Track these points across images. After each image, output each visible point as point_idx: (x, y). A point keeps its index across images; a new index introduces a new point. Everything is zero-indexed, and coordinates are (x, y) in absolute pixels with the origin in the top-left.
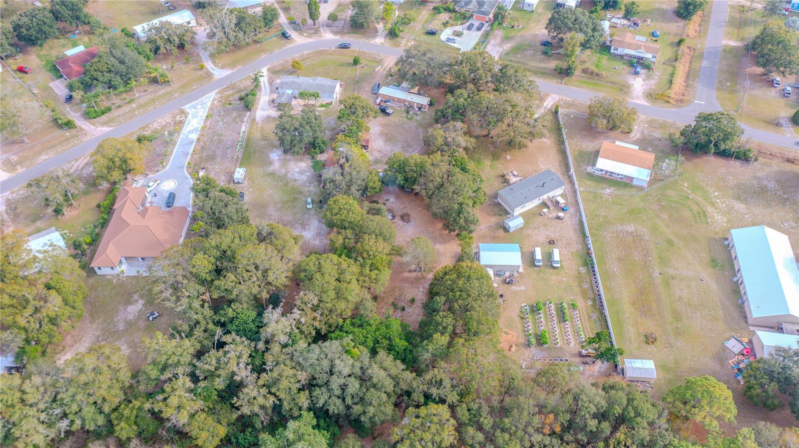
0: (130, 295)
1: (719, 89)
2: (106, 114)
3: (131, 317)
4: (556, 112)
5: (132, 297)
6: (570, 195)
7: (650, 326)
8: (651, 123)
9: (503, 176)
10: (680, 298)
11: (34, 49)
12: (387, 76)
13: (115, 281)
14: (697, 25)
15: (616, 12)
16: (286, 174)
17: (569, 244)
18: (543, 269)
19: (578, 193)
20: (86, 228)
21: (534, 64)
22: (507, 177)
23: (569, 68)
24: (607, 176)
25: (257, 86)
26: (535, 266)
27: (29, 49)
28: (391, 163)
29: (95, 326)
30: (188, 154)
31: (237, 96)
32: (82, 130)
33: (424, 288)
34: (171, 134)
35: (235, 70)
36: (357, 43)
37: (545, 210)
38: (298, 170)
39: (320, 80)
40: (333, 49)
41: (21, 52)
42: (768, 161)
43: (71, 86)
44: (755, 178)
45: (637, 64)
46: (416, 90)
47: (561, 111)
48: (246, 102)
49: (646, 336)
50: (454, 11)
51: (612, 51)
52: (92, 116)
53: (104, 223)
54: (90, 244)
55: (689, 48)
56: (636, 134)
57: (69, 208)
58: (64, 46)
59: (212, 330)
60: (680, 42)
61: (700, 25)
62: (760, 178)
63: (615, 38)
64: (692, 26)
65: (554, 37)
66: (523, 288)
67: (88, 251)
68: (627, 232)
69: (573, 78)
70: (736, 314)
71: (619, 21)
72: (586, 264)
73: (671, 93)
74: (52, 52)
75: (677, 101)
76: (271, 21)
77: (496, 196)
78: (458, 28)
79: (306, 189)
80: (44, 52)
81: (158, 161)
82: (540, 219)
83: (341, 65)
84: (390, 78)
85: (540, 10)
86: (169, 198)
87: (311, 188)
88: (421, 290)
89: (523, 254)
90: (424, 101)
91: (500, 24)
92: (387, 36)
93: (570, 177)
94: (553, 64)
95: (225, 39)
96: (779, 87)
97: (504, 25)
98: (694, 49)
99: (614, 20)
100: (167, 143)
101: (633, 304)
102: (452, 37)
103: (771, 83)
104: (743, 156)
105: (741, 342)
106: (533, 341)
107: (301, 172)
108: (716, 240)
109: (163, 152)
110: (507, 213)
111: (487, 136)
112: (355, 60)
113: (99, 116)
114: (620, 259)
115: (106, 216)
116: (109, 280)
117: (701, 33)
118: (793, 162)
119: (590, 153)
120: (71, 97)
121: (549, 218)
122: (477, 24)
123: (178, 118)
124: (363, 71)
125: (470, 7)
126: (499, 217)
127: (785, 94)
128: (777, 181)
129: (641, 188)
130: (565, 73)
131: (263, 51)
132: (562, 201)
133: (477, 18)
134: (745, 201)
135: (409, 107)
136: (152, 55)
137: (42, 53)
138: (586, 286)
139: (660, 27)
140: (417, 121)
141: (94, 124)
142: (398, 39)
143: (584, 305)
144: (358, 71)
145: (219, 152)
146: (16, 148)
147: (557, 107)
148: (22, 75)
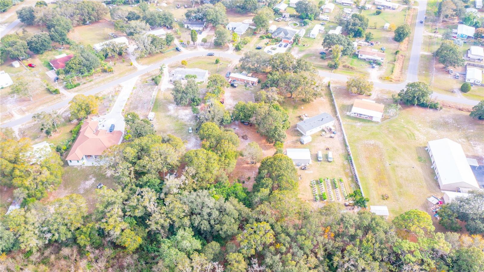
0: (88, 175)
1: (419, 75)
2: (77, 87)
3: (88, 187)
4: (329, 86)
5: (89, 177)
6: (337, 126)
7: (385, 191)
8: (382, 91)
9: (300, 117)
10: (401, 177)
11: (38, 56)
12: (234, 69)
13: (79, 169)
14: (406, 45)
15: (361, 39)
16: (177, 116)
17: (338, 150)
18: (323, 162)
19: (342, 125)
20: (63, 143)
21: (317, 63)
22: (302, 117)
23: (336, 64)
24: (358, 117)
25: (162, 73)
26: (319, 161)
27: (35, 56)
28: (236, 107)
29: (66, 191)
30: (122, 106)
31: (151, 78)
32: (63, 94)
33: (255, 172)
34: (113, 96)
35: (150, 66)
36: (218, 53)
37: (324, 133)
38: (184, 114)
39: (197, 70)
40: (204, 56)
41: (30, 57)
42: (449, 109)
43: (58, 72)
44: (441, 117)
45: (373, 63)
46: (250, 75)
47: (331, 85)
48: (155, 81)
49: (383, 196)
50: (271, 38)
51: (359, 57)
52: (69, 88)
53: (74, 139)
54: (66, 150)
55: (402, 55)
56: (374, 96)
57: (54, 133)
58: (54, 55)
59: (134, 189)
60: (396, 53)
61: (407, 45)
62: (444, 118)
63: (360, 50)
64: (403, 46)
65: (327, 50)
66: (312, 172)
67: (64, 154)
68: (370, 144)
69: (338, 69)
70: (433, 184)
71: (362, 43)
72: (347, 159)
73: (393, 77)
74: (48, 57)
75: (396, 81)
76: (170, 41)
77: (296, 126)
78: (274, 46)
79: (189, 123)
80: (43, 57)
81: (106, 109)
82: (321, 138)
83: (209, 64)
84: (236, 70)
85: (319, 38)
86: (111, 127)
87: (192, 123)
88: (254, 173)
89: (311, 155)
90: (255, 80)
91: (297, 44)
92: (234, 50)
93: (337, 117)
94: (326, 63)
95: (145, 50)
96: (453, 74)
97: (299, 45)
98: (405, 56)
99: (359, 42)
100: (111, 101)
101: (375, 180)
102: (270, 50)
103: (448, 72)
104: (434, 107)
105: (437, 198)
106: (318, 198)
107: (186, 115)
108: (420, 148)
109: (108, 105)
110: (302, 135)
111: (291, 97)
112: (216, 61)
113: (73, 88)
114: (367, 158)
115: (75, 136)
116: (76, 168)
117: (409, 48)
118: (462, 110)
119: (348, 106)
120: (58, 79)
121: (326, 137)
122: (284, 44)
123: (117, 89)
124: (221, 66)
125: (280, 35)
126: (298, 137)
127: (456, 77)
128: (454, 119)
129: (378, 123)
130: (333, 67)
131: (166, 57)
132: (333, 128)
133: (284, 41)
134: (436, 129)
135: (246, 84)
136: (104, 58)
137: (42, 58)
138: (348, 171)
139: (385, 46)
140: (251, 90)
141: (70, 92)
142: (240, 51)
143: (346, 181)
144: (218, 66)
145: (140, 105)
146: (26, 103)
147: (329, 83)
148: (30, 68)
